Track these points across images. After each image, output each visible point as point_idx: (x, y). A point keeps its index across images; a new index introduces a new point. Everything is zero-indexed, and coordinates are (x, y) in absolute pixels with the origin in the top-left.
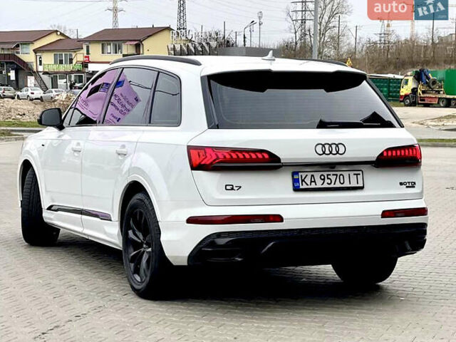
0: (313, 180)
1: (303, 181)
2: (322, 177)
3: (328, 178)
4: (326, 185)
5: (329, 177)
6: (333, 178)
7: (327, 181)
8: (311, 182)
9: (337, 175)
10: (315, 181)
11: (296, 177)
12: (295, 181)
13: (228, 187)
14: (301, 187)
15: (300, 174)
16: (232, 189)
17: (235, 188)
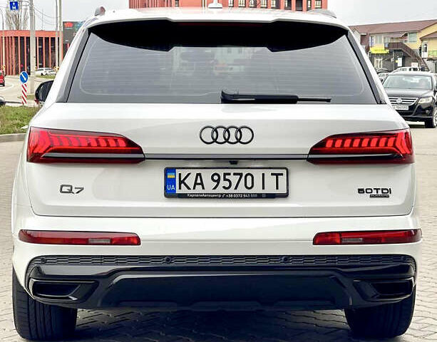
0: (199, 181)
1: (181, 182)
2: (216, 178)
3: (225, 179)
4: (220, 190)
5: (227, 177)
6: (234, 179)
7: (223, 183)
8: (196, 184)
9: (241, 175)
10: (202, 184)
11: (170, 176)
12: (169, 182)
13: (65, 189)
14: (178, 191)
15: (178, 172)
16: (70, 191)
17: (74, 190)
